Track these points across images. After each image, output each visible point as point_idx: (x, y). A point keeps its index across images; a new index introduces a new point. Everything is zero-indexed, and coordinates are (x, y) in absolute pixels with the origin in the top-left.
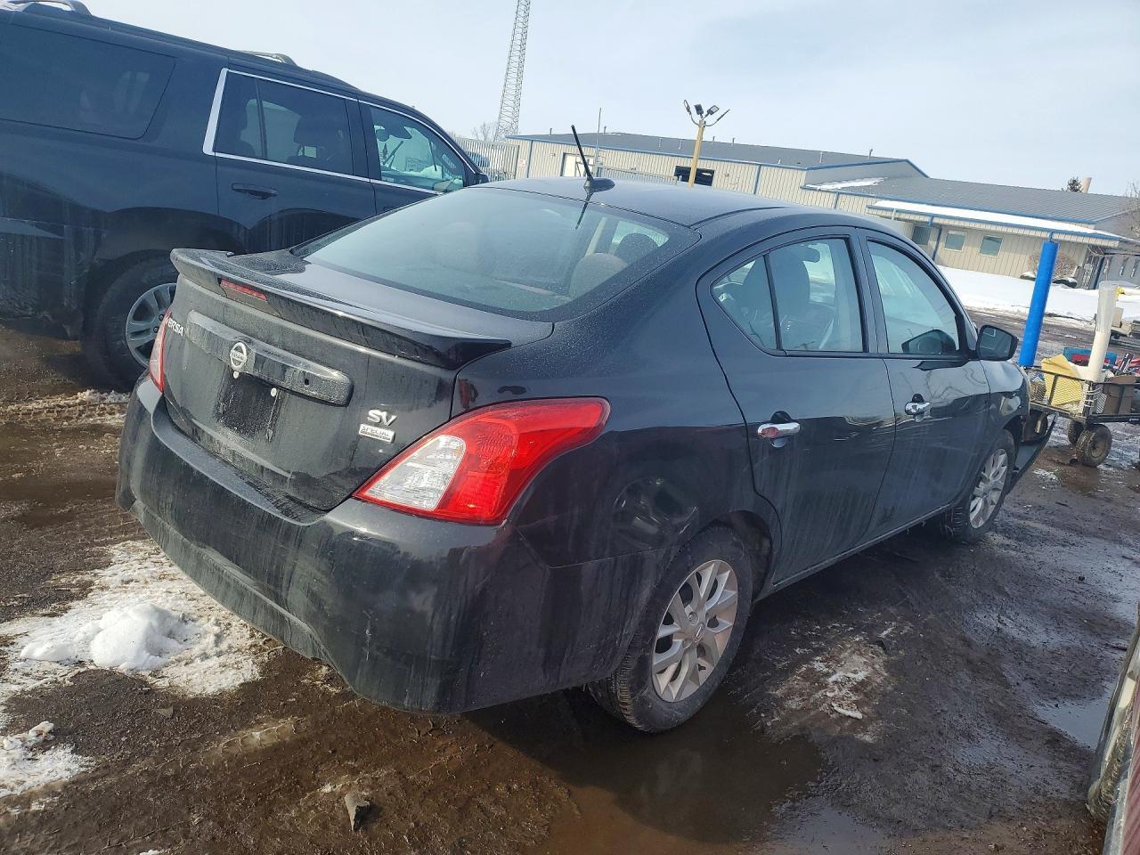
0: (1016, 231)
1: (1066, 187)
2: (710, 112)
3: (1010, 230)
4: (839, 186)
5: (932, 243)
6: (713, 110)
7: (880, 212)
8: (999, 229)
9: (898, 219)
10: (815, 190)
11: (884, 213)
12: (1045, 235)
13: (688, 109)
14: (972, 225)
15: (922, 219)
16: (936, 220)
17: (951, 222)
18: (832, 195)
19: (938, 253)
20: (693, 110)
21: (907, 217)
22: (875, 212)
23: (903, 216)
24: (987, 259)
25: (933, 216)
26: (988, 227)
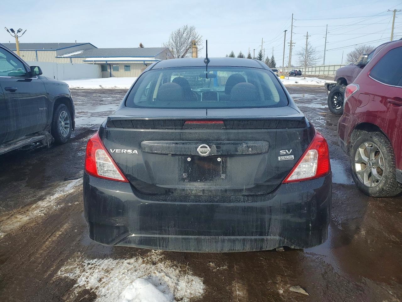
0: (134, 62)
1: (139, 46)
2: (19, 31)
3: (132, 62)
4: (70, 55)
5: (109, 70)
6: (20, 30)
7: (88, 62)
8: (128, 62)
9: (95, 64)
10: (61, 57)
11: (90, 62)
12: (142, 62)
13: (8, 31)
14: (120, 62)
15: (103, 62)
16: (108, 62)
17: (113, 62)
18: (68, 58)
19: (112, 73)
20: (10, 31)
21: (98, 62)
22: (86, 62)
23: (96, 62)
24: (127, 72)
25: (106, 61)
26: (125, 62)
